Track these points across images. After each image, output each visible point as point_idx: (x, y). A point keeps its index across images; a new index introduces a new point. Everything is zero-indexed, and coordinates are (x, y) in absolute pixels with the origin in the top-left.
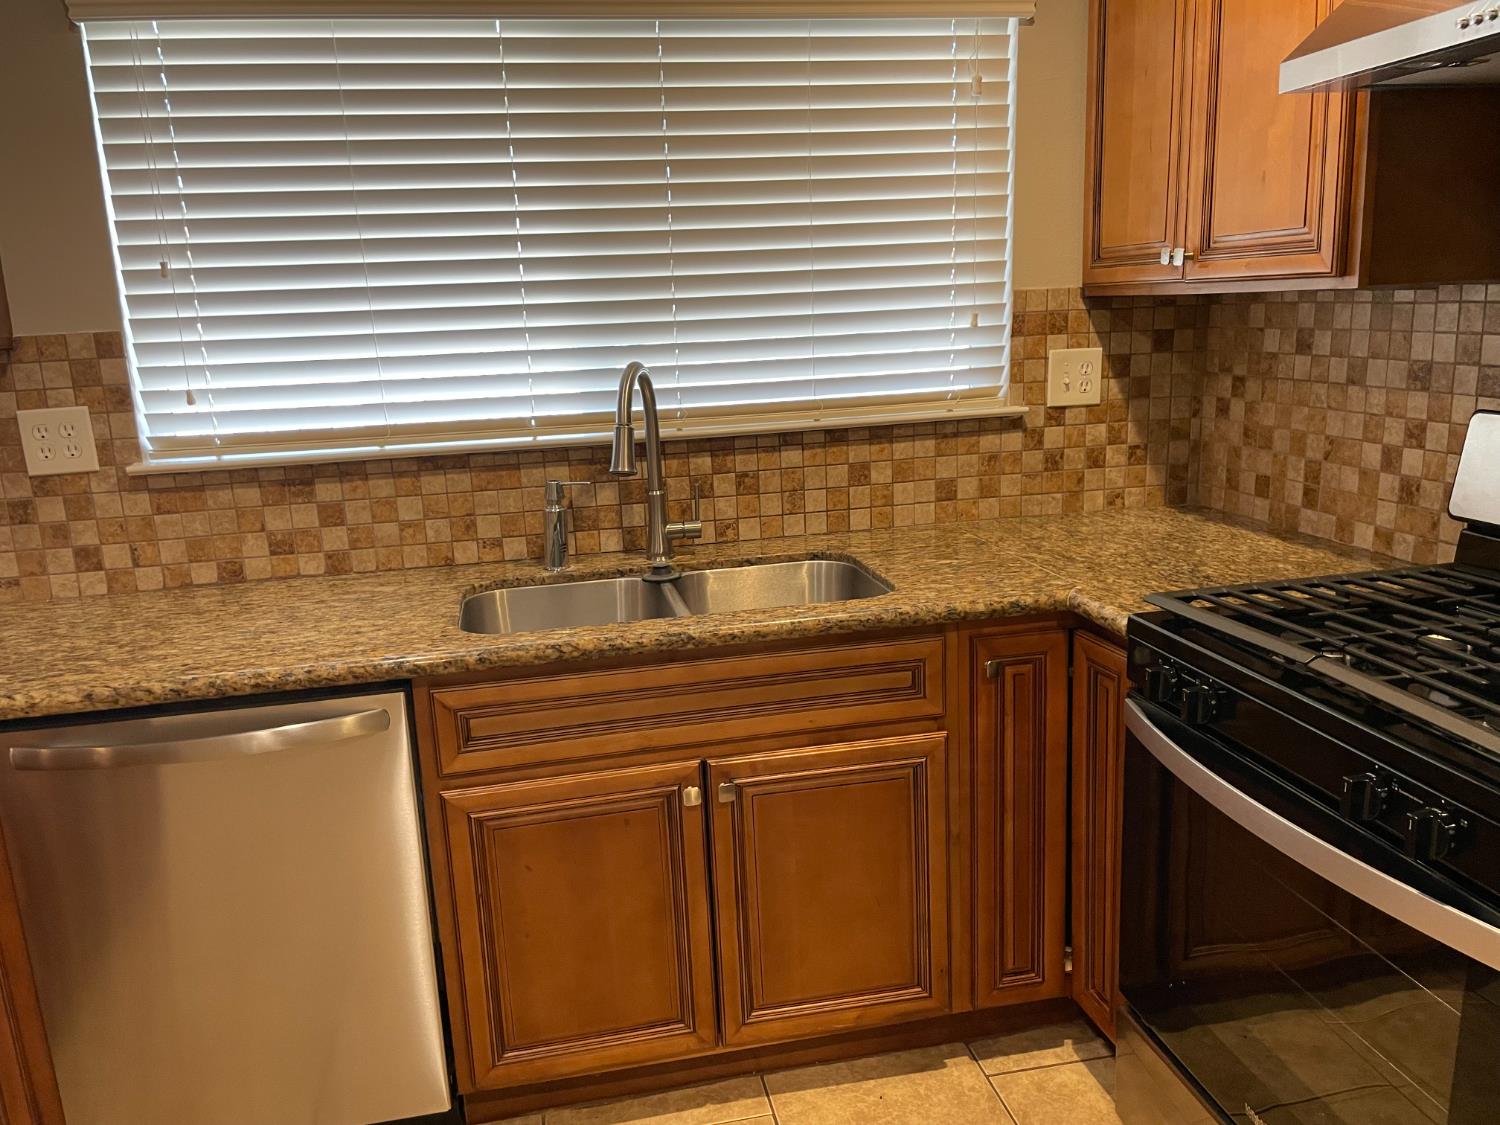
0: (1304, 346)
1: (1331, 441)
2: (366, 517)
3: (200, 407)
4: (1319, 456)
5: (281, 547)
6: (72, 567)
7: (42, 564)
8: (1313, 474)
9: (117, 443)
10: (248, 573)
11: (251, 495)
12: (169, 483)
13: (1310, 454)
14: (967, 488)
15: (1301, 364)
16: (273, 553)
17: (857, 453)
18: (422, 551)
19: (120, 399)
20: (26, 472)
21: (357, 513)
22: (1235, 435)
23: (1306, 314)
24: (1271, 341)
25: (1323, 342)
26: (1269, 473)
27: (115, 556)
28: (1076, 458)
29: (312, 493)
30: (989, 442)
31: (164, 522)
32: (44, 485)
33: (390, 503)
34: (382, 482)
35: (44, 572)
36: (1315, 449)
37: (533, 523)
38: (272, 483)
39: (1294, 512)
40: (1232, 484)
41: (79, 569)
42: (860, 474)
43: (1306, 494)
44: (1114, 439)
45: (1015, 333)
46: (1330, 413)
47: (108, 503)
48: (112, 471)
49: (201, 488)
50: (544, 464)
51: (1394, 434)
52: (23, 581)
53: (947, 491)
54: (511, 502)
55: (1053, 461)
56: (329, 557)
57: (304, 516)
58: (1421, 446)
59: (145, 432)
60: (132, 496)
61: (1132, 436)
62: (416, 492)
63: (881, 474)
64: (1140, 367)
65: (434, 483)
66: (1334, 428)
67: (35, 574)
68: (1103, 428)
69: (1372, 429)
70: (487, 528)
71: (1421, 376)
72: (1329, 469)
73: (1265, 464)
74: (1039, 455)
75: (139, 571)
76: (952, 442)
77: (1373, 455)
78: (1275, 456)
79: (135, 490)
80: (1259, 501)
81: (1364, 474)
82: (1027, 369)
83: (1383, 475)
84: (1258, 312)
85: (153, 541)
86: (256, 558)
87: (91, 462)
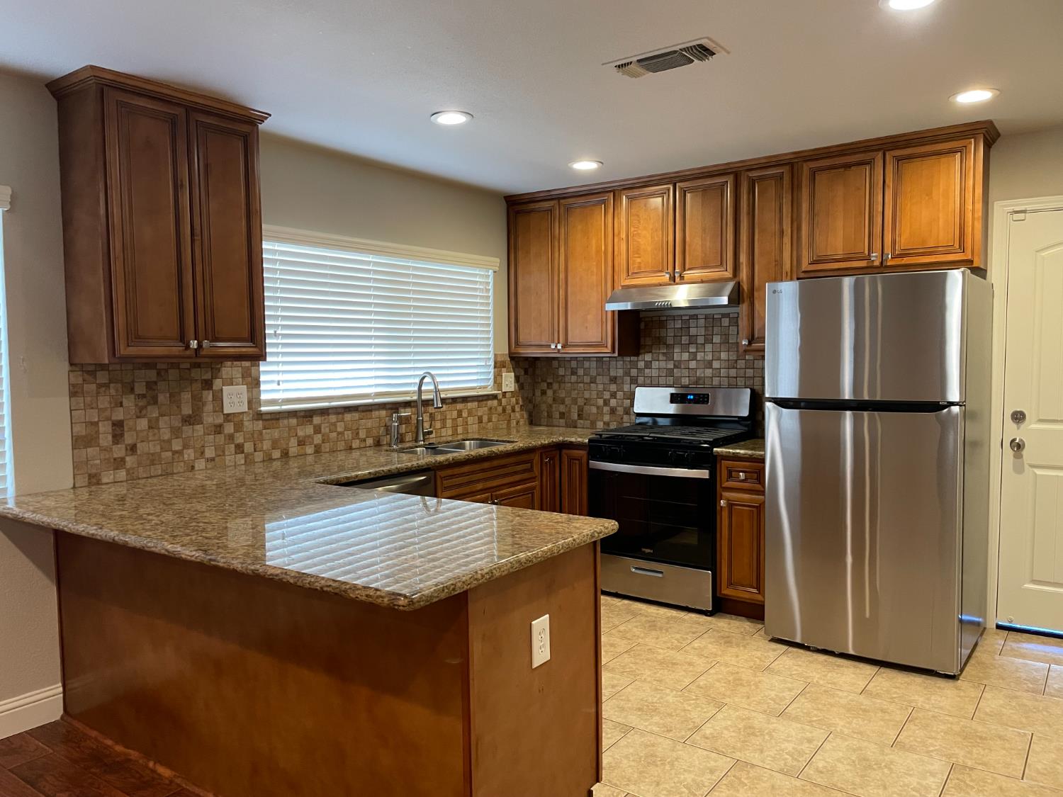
1: (586, 399)
2: (327, 430)
3: (283, 386)
4: (583, 404)
5: (301, 443)
6: (233, 452)
7: (224, 452)
8: (581, 410)
9: (254, 401)
10: (291, 454)
11: (294, 421)
12: (268, 417)
14: (485, 419)
15: (574, 378)
18: (343, 443)
19: (257, 383)
20: (223, 412)
21: (325, 429)
24: (561, 372)
25: (581, 372)
29: (312, 421)
30: (490, 403)
31: (266, 433)
32: (228, 417)
33: (334, 425)
34: (334, 416)
35: (224, 455)
36: (580, 402)
38: (301, 417)
39: (576, 421)
41: (236, 453)
42: (460, 413)
44: (517, 403)
45: (495, 367)
47: (248, 425)
48: (251, 411)
49: (278, 419)
50: (379, 410)
51: (607, 395)
52: (217, 459)
53: (480, 420)
54: (369, 424)
55: (504, 410)
56: (315, 446)
59: (264, 397)
60: (257, 422)
61: (521, 403)
62: (342, 420)
63: (465, 414)
65: (348, 417)
66: (587, 395)
67: (220, 456)
68: (514, 399)
70: (362, 434)
71: (614, 380)
72: (586, 408)
73: (562, 408)
74: (501, 408)
75: (256, 453)
76: (482, 403)
77: (601, 402)
78: (566, 406)
79: (257, 420)
82: (498, 382)
83: (604, 408)
85: (262, 440)
86: (293, 450)
87: (245, 408)
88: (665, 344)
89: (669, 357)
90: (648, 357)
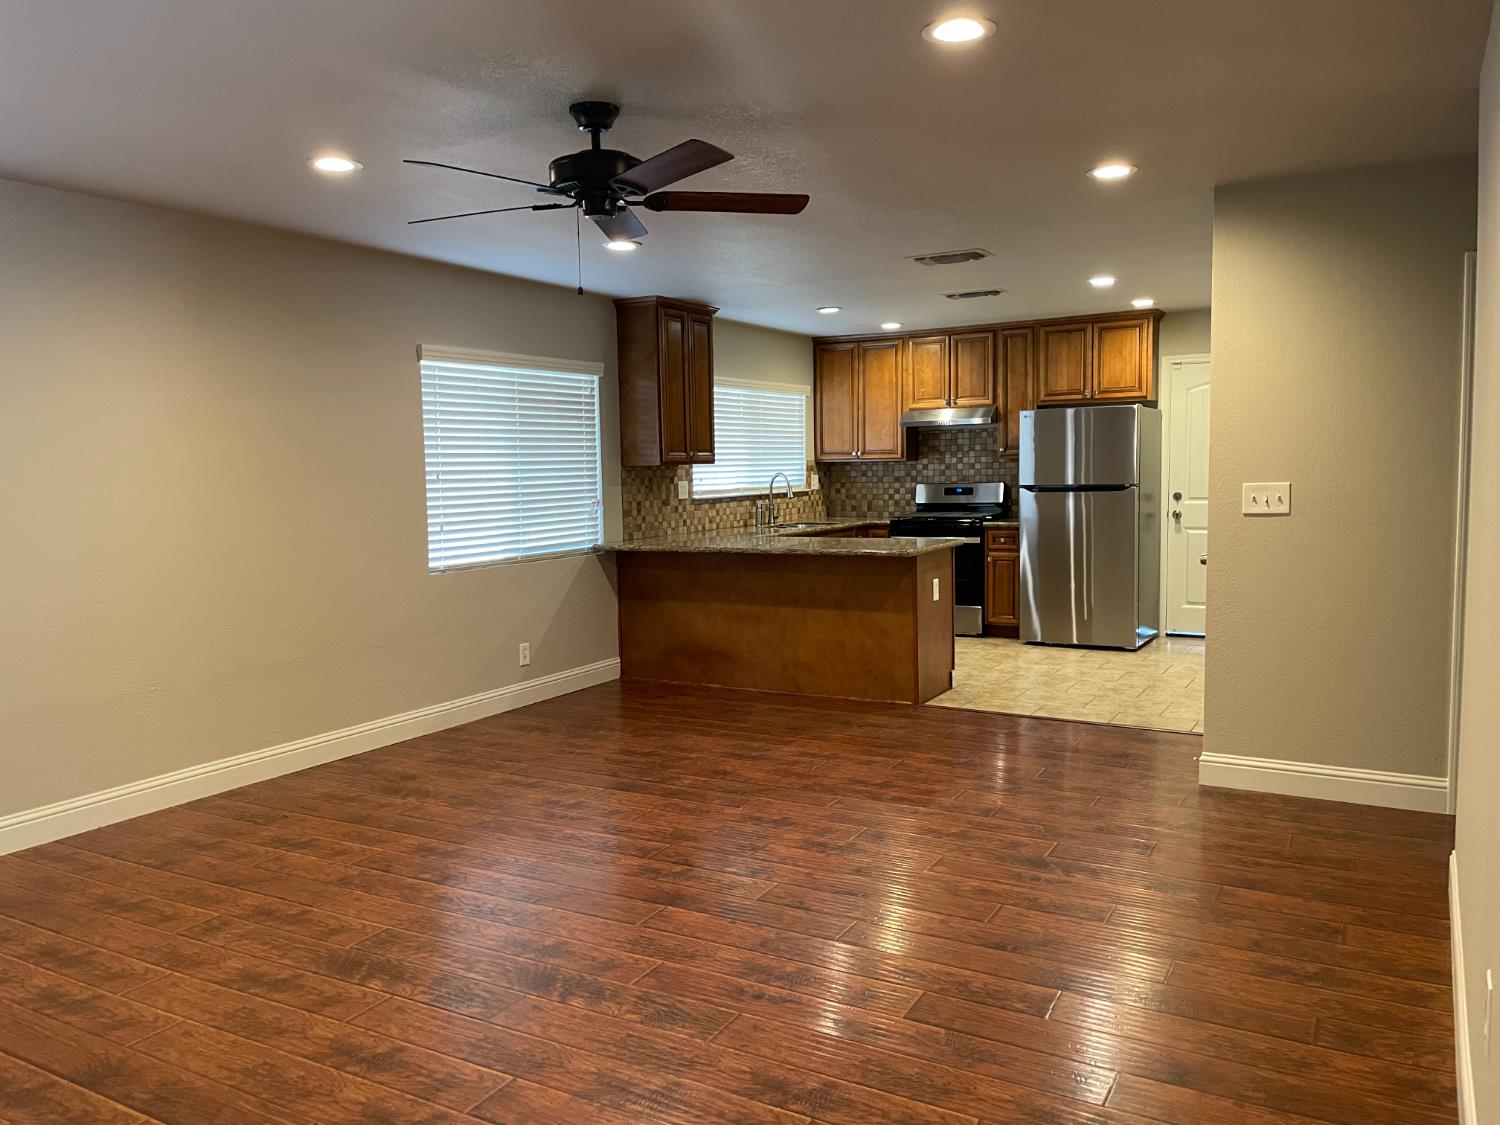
0: (864, 475)
1: (874, 495)
4: (871, 499)
5: (711, 521)
7: (679, 524)
8: (870, 503)
9: (690, 493)
10: (706, 528)
11: (707, 506)
12: (697, 502)
15: (864, 479)
17: (787, 500)
18: (729, 523)
20: (678, 498)
21: (721, 512)
22: (844, 497)
23: (864, 468)
24: (853, 474)
25: (870, 474)
26: (856, 505)
28: (815, 503)
29: (715, 506)
30: (804, 498)
31: (696, 513)
32: (680, 502)
33: (725, 509)
34: (726, 502)
38: (710, 503)
40: (844, 509)
41: (684, 525)
42: (788, 505)
43: (868, 507)
44: (820, 499)
45: (807, 470)
46: (873, 489)
47: (688, 507)
48: (690, 498)
49: (701, 504)
51: (891, 491)
54: (742, 510)
56: (717, 524)
57: (714, 513)
58: (899, 493)
59: (694, 489)
62: (729, 507)
64: (822, 481)
65: (733, 505)
66: (875, 491)
67: (677, 526)
68: (818, 495)
69: (885, 491)
70: (738, 517)
71: (897, 479)
72: (874, 502)
73: (854, 503)
74: (811, 502)
76: (800, 498)
77: (886, 497)
78: (858, 501)
79: (692, 504)
80: (853, 512)
81: (884, 501)
83: (890, 501)
84: (848, 467)
85: (694, 518)
87: (687, 497)
88: (938, 451)
89: (941, 461)
90: (925, 461)
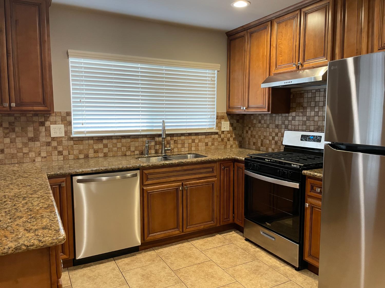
0: (260, 122)
1: (264, 136)
2: (111, 146)
3: (84, 125)
4: (263, 139)
5: (96, 152)
6: (57, 155)
7: (51, 154)
8: (262, 141)
9: (68, 132)
10: (90, 156)
11: (91, 142)
12: (77, 139)
13: (261, 138)
14: (210, 144)
15: (259, 125)
16: (94, 153)
17: (193, 137)
18: (121, 153)
19: (70, 123)
20: (51, 136)
21: (110, 146)
22: (249, 136)
23: (260, 118)
24: (255, 121)
25: (263, 122)
26: (255, 142)
27: (65, 153)
28: (226, 139)
29: (102, 142)
30: (213, 136)
31: (75, 146)
32: (53, 139)
33: (116, 144)
34: (115, 140)
35: (52, 155)
37: (140, 148)
38: (96, 140)
39: (260, 147)
40: (249, 144)
42: (193, 141)
43: (261, 144)
44: (231, 137)
45: (217, 119)
46: (264, 132)
47: (65, 143)
48: (67, 137)
49: (83, 140)
50: (143, 138)
51: (274, 135)
52: (47, 157)
53: (207, 144)
54: (137, 144)
55: (222, 140)
56: (104, 153)
57: (101, 146)
58: (277, 136)
59: (74, 130)
60: (70, 141)
61: (234, 136)
62: (121, 142)
63: (197, 141)
64: (235, 125)
65: (124, 140)
66: (265, 134)
67: (49, 156)
68: (230, 135)
69: (270, 134)
70: (132, 149)
71: (277, 126)
72: (264, 140)
73: (254, 140)
74: (220, 139)
75: (70, 156)
76: (208, 136)
77: (271, 138)
78: (256, 139)
79: (71, 140)
80: (254, 146)
81: (270, 141)
82: (218, 125)
83: (272, 141)
84: (252, 117)
85: (73, 150)
86: (91, 153)
87: (63, 135)
88: (302, 106)
89: (304, 114)
90: (294, 114)
